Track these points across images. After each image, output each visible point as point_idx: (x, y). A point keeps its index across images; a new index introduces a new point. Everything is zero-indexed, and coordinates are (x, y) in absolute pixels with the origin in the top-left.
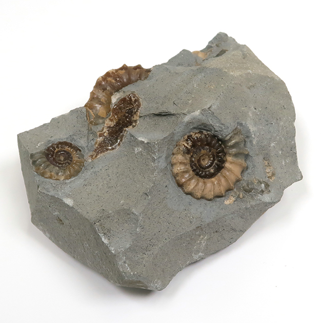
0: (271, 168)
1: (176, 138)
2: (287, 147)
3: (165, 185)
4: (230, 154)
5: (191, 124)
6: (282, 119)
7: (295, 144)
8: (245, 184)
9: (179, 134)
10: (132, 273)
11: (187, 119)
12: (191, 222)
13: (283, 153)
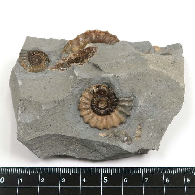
0: (141, 132)
1: (92, 82)
2: (160, 127)
3: (70, 103)
4: (118, 109)
5: (105, 80)
6: (167, 109)
7: (166, 128)
8: (116, 131)
9: (96, 82)
10: (22, 137)
11: (104, 75)
12: (72, 132)
13: (155, 128)
